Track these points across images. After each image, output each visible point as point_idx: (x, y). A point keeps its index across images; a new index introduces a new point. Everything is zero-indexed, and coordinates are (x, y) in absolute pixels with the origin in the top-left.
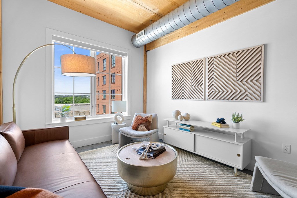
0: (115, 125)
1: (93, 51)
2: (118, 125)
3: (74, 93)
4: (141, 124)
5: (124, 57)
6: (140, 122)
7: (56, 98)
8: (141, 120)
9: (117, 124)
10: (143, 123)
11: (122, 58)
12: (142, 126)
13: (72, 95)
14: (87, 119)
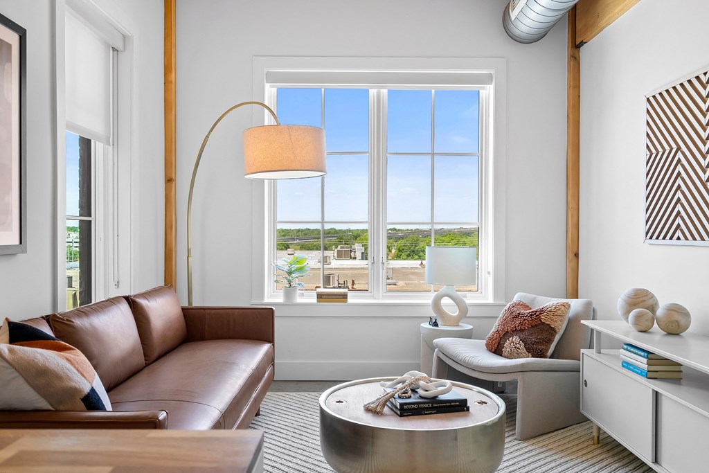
0: (431, 327)
1: (375, 90)
2: (441, 327)
3: (323, 222)
4: (515, 331)
5: (483, 88)
6: (510, 327)
7: (284, 236)
8: (516, 317)
9: (437, 325)
10: (521, 330)
11: (480, 91)
12: (516, 339)
13: (318, 226)
14: (350, 301)
